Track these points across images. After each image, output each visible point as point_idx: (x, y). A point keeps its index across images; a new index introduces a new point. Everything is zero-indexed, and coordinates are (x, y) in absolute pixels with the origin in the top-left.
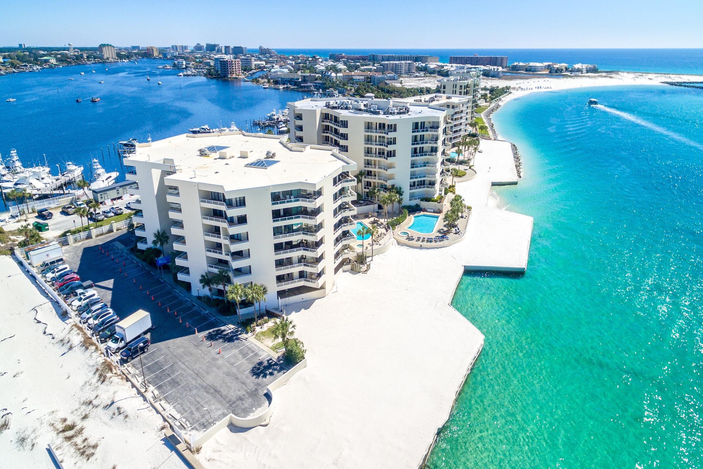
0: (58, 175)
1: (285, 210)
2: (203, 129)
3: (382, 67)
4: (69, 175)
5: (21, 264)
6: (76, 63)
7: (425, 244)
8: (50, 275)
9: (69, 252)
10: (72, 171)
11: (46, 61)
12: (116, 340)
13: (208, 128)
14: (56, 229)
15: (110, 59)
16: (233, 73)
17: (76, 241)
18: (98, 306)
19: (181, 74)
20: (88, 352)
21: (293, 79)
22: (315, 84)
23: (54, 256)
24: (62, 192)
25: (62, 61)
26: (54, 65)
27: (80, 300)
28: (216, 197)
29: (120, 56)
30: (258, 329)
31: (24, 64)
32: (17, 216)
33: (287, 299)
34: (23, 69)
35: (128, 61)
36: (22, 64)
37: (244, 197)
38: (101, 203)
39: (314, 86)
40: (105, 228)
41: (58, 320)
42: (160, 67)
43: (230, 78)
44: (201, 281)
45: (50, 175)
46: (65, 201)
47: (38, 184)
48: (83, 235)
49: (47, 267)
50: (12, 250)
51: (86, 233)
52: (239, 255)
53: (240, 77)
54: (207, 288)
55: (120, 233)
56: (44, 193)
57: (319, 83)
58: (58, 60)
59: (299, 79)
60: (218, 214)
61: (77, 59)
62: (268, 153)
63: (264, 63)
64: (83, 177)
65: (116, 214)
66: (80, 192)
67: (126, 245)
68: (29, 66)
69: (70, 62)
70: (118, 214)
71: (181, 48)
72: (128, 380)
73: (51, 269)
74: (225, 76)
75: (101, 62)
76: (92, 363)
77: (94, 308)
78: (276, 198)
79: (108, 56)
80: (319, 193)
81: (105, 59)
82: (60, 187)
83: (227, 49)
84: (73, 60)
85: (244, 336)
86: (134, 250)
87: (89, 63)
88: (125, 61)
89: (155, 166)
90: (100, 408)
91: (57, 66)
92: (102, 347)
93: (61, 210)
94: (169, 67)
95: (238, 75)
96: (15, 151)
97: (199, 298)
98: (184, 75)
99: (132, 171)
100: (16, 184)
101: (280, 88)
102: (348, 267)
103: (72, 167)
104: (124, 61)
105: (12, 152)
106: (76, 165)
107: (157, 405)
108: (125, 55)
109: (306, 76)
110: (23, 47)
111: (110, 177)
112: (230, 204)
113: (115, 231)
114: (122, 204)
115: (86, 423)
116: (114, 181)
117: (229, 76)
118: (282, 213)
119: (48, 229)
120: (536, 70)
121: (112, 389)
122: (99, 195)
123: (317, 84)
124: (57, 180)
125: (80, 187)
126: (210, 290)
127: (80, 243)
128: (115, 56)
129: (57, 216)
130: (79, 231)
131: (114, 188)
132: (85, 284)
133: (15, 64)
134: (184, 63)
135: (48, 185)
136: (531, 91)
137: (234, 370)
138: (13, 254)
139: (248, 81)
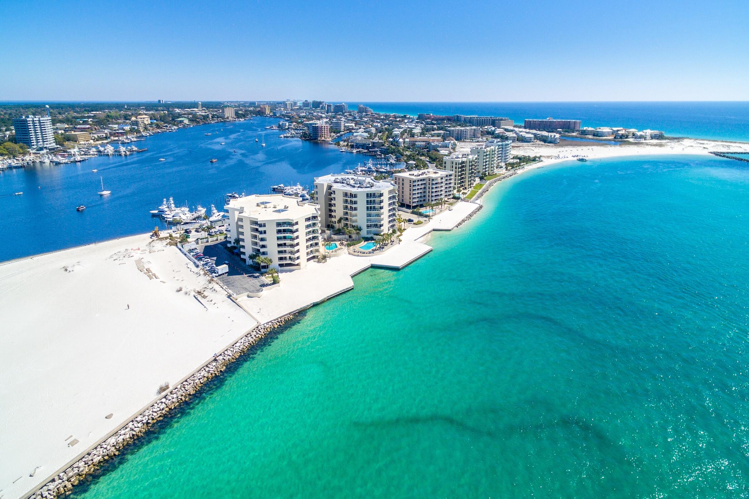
0: (193, 213)
1: (284, 230)
2: (280, 187)
3: (448, 132)
4: (199, 213)
5: (180, 249)
6: (203, 122)
7: (359, 254)
8: (192, 254)
9: (199, 247)
10: (200, 211)
11: (181, 122)
12: (215, 273)
13: (283, 186)
14: (193, 238)
15: (230, 118)
16: (322, 136)
17: (202, 243)
18: (210, 264)
19: (282, 136)
20: (206, 277)
21: (365, 144)
22: (381, 149)
23: (193, 247)
24: (195, 221)
25: (193, 121)
26: (187, 124)
27: (203, 262)
28: (256, 223)
29: (238, 115)
30: (267, 276)
31: (166, 125)
32: (176, 231)
33: (283, 268)
34: (165, 129)
35: (243, 120)
36: (164, 125)
37: (265, 224)
38: (214, 228)
39: (380, 151)
40: (215, 238)
41: (195, 268)
42: (268, 127)
43: (320, 140)
44: (249, 257)
45: (189, 212)
46: (197, 226)
47: (184, 217)
48: (205, 240)
49: (191, 251)
50: (176, 244)
51: (207, 240)
52: (263, 246)
53: (327, 139)
54: (251, 260)
55: (221, 241)
56: (186, 221)
57: (384, 149)
58: (190, 120)
59: (370, 144)
60: (257, 230)
61: (204, 119)
62: (285, 206)
63: (353, 125)
64: (205, 214)
65: (220, 233)
66: (204, 222)
67: (223, 246)
68: (169, 127)
69: (199, 122)
70: (221, 233)
71: (290, 105)
72: (218, 284)
73: (191, 252)
74: (316, 139)
75: (222, 122)
76: (207, 279)
77: (209, 264)
78: (279, 224)
79: (228, 116)
80: (297, 223)
81: (225, 119)
82: (194, 219)
83: (329, 107)
84: (201, 119)
85: (261, 277)
86: (226, 248)
87: (212, 122)
88: (242, 120)
89: (237, 210)
90: (209, 289)
91: (188, 126)
92: (211, 276)
93: (195, 230)
94: (274, 128)
95: (326, 138)
96: (172, 198)
97: (248, 265)
98: (284, 137)
99: (227, 211)
100: (173, 216)
101: (354, 152)
102: (317, 260)
103: (200, 208)
104: (240, 120)
105: (170, 199)
106: (202, 207)
107: (226, 290)
108: (242, 114)
109: (375, 142)
110: (162, 102)
111: (220, 215)
112: (260, 226)
113: (219, 240)
114: (224, 229)
115: (204, 292)
116: (221, 217)
117: (319, 139)
118: (282, 231)
119: (189, 238)
120: (603, 135)
121: (213, 285)
122: (213, 223)
123: (383, 150)
124: (193, 215)
125: (204, 219)
126: (253, 261)
127: (204, 244)
128: (234, 115)
129: (193, 233)
130: (203, 239)
131: (221, 220)
132: (205, 257)
133: (160, 125)
134: (287, 124)
135: (188, 218)
136: (566, 159)
137: (254, 285)
138: (177, 246)
139: (333, 144)
